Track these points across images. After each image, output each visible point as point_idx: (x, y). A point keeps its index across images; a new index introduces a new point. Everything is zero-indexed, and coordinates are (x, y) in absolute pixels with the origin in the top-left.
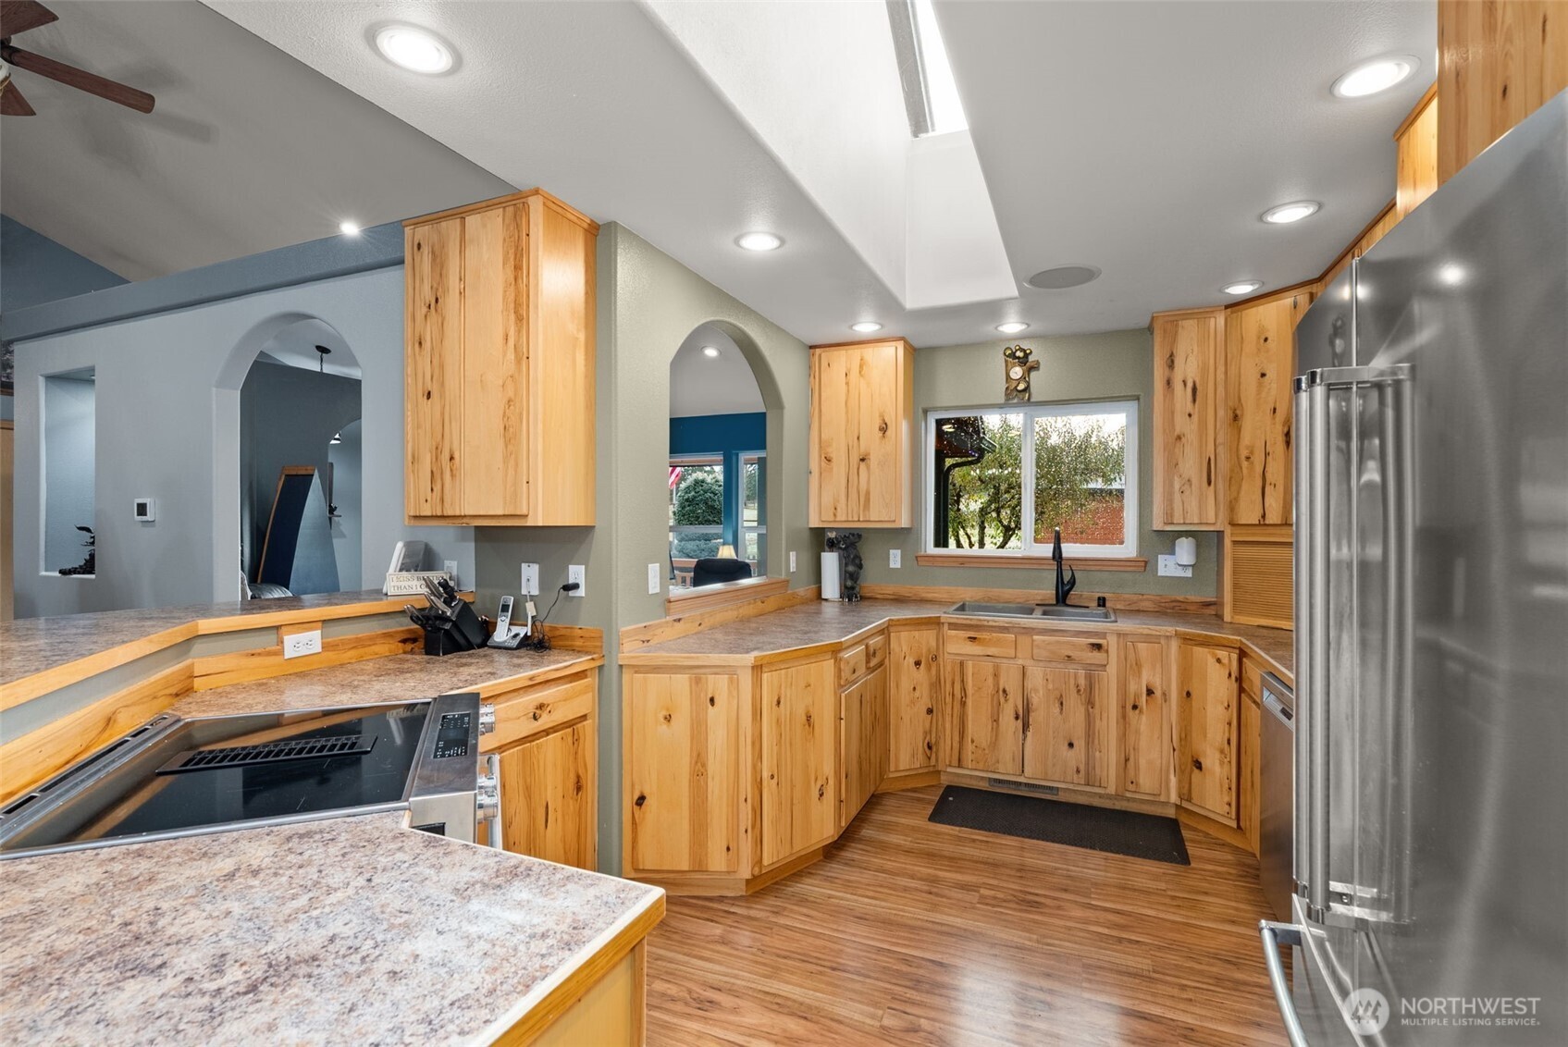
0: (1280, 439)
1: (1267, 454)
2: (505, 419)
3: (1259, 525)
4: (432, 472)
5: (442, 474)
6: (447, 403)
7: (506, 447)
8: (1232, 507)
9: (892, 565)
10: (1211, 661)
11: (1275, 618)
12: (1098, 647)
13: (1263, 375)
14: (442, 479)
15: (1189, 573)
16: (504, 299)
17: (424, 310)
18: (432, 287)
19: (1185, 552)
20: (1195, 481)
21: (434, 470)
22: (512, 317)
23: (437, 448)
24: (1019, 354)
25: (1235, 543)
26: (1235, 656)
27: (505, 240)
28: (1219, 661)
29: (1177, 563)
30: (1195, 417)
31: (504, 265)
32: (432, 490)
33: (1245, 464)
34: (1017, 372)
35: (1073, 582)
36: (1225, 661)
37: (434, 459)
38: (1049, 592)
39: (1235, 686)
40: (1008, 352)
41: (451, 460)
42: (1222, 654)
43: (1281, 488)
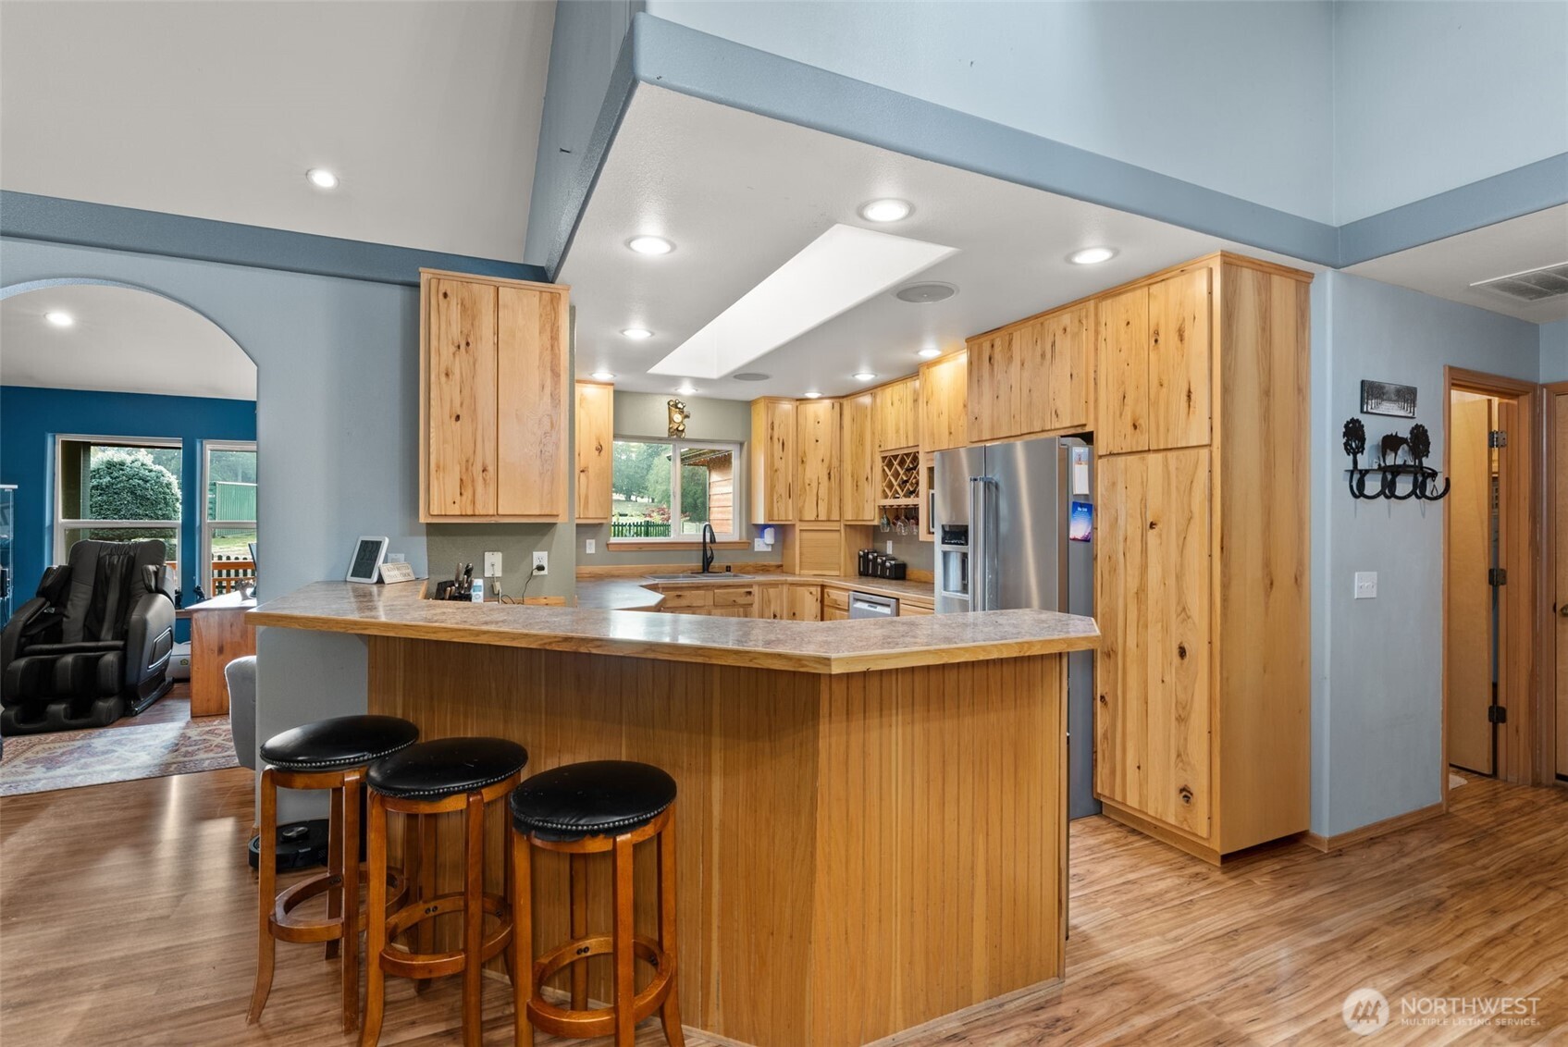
0: (826, 477)
1: (819, 483)
2: (542, 445)
3: (815, 521)
4: (461, 480)
5: (473, 481)
6: (480, 427)
7: (543, 466)
8: (801, 511)
9: (588, 551)
10: (807, 594)
11: (822, 570)
12: (750, 593)
13: (817, 441)
14: (473, 486)
15: (770, 549)
16: (540, 359)
17: (452, 349)
18: (461, 332)
19: (769, 537)
20: (783, 495)
21: (464, 478)
22: (549, 373)
23: (467, 461)
24: (680, 406)
25: (801, 530)
26: (819, 589)
27: (541, 316)
28: (811, 593)
29: (765, 543)
30: (783, 460)
31: (540, 333)
32: (461, 494)
33: (807, 487)
34: (677, 418)
35: (712, 558)
36: (814, 593)
37: (464, 470)
38: (698, 564)
39: (819, 605)
40: (671, 403)
41: (483, 471)
42: (813, 589)
43: (826, 501)
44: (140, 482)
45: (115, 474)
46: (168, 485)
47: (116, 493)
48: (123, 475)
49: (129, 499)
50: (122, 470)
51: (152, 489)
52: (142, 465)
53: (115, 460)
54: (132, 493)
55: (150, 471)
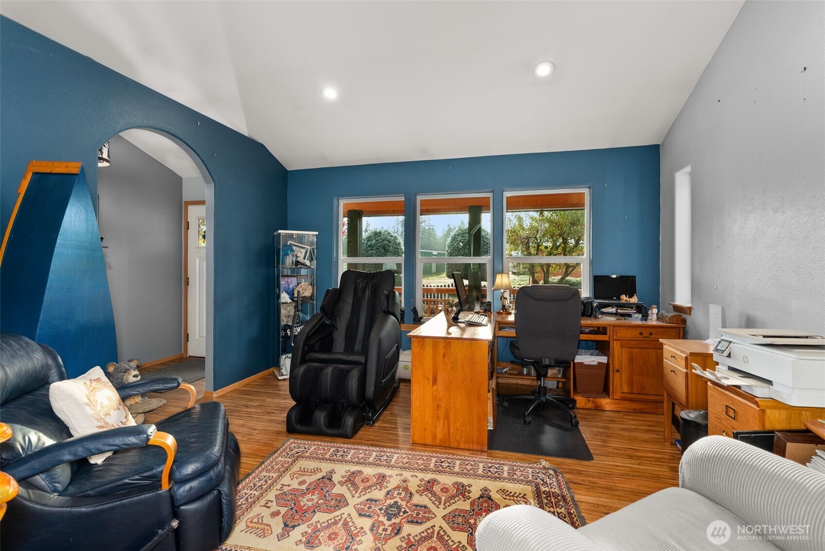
44: (388, 242)
45: (377, 239)
46: (399, 244)
47: (377, 249)
48: (381, 239)
49: (383, 251)
50: (380, 236)
51: (392, 247)
52: (389, 233)
53: (377, 231)
54: (384, 248)
55: (392, 236)
